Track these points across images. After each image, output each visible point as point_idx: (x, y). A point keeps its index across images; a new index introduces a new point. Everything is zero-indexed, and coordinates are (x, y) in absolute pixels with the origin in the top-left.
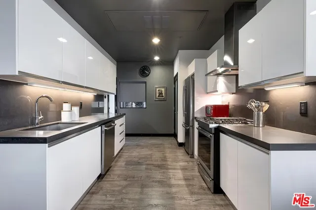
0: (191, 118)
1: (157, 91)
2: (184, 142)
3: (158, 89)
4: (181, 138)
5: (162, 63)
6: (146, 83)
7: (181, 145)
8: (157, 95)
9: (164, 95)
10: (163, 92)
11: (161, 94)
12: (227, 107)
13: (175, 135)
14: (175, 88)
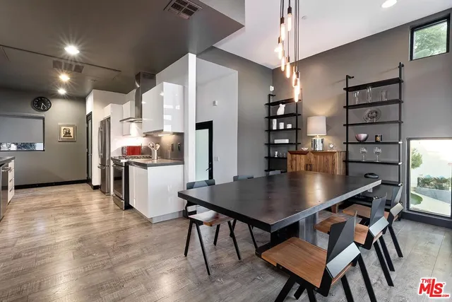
0: (107, 159)
1: (62, 130)
2: (99, 184)
3: (63, 128)
4: (96, 181)
5: (69, 98)
6: (43, 119)
7: (96, 188)
8: (62, 135)
9: (72, 135)
10: (72, 132)
11: (68, 133)
12: (139, 148)
13: (89, 181)
14: (88, 128)
